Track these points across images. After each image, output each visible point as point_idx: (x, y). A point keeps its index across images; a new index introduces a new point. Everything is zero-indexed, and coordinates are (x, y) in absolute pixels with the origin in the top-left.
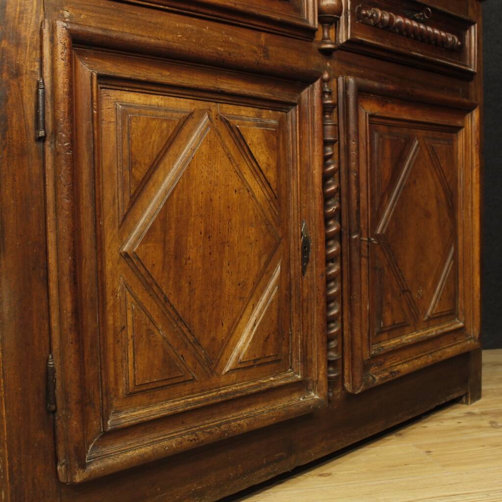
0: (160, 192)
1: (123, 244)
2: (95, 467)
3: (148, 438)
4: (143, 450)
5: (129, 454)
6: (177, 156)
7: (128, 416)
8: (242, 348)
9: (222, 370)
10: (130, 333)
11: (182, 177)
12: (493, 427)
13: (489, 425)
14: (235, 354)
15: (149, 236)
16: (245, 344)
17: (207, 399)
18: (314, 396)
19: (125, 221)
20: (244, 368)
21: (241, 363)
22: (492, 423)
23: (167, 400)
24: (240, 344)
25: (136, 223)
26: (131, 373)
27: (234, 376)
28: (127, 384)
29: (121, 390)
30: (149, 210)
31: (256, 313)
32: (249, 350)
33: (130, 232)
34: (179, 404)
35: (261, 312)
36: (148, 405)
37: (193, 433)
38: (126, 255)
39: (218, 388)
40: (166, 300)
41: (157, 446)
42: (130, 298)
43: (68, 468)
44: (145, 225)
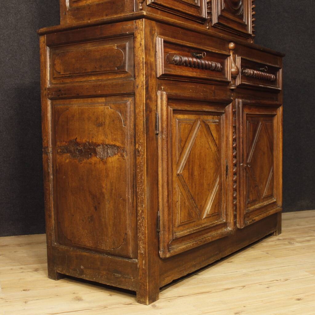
0: (187, 151)
1: (178, 171)
2: (172, 252)
6: (191, 137)
9: (202, 217)
10: (179, 203)
13: (288, 243)
14: (206, 211)
17: (199, 229)
18: (229, 229)
19: (178, 162)
20: (209, 217)
21: (208, 215)
23: (188, 229)
26: (179, 218)
27: (206, 220)
28: (178, 222)
29: (176, 224)
30: (184, 158)
35: (214, 195)
36: (183, 230)
38: (179, 175)
39: (201, 224)
40: (189, 191)
42: (179, 190)
43: (164, 252)
44: (184, 163)
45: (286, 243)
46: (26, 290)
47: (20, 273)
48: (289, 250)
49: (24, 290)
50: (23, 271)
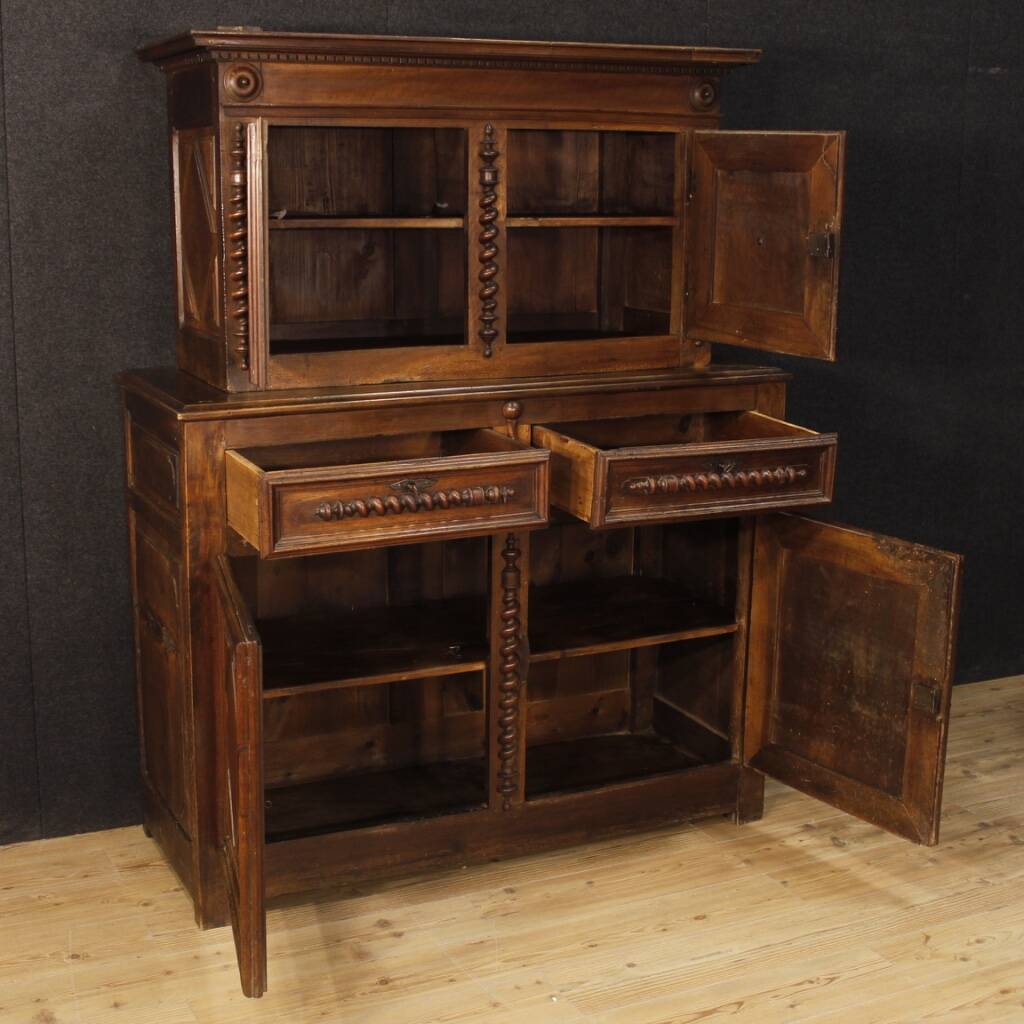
12: (836, 845)
13: (831, 842)
22: (833, 839)
45: (827, 840)
50: (225, 963)
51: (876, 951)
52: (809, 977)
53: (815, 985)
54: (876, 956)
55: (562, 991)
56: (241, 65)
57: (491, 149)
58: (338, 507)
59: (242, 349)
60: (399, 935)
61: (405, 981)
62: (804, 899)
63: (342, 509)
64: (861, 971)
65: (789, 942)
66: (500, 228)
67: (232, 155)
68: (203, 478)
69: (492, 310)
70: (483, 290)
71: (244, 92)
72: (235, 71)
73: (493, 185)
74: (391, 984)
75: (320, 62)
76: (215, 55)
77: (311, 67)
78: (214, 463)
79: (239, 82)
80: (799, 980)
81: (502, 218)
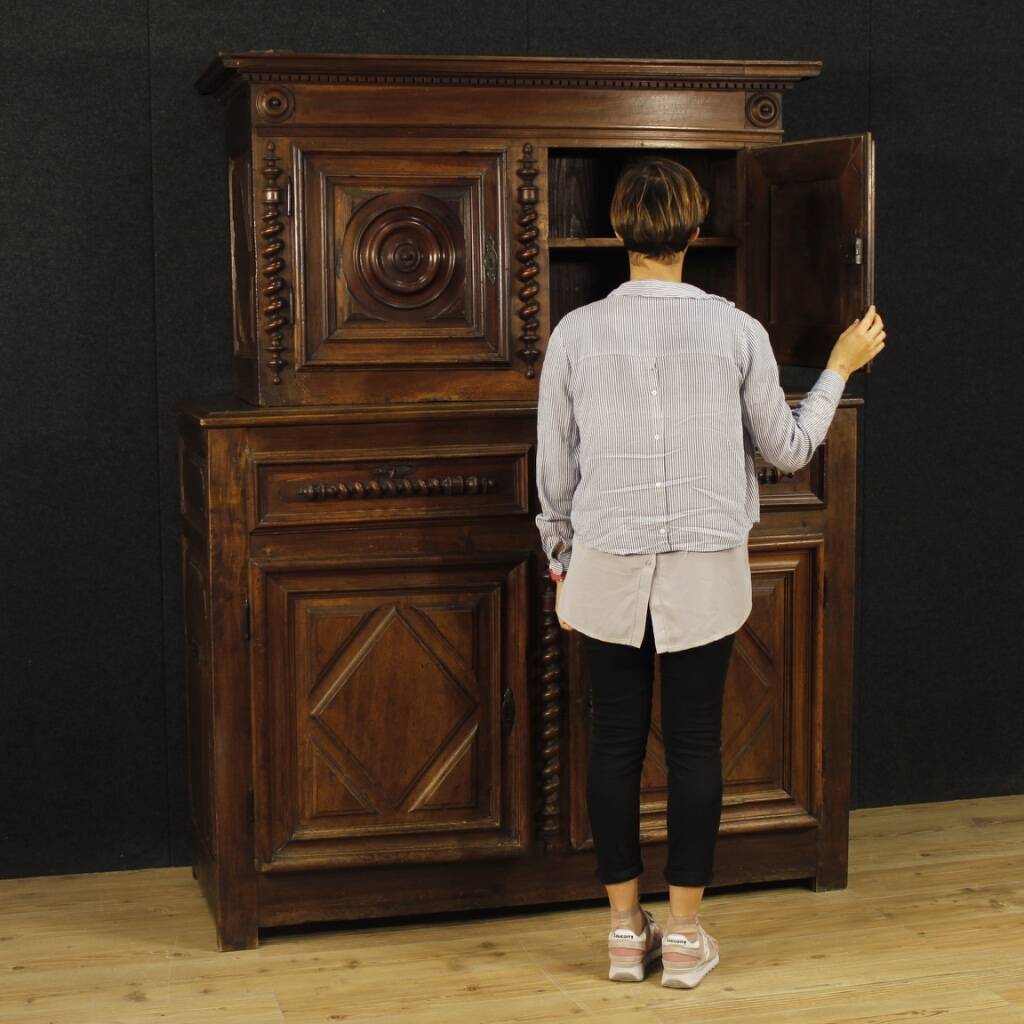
0: (346, 670)
1: (312, 709)
2: (277, 864)
3: (329, 851)
4: (321, 860)
5: (309, 860)
6: (363, 642)
7: (310, 833)
8: (429, 793)
9: (408, 809)
10: (315, 773)
11: (366, 658)
12: (993, 906)
13: (988, 904)
14: (421, 798)
15: (332, 704)
16: (432, 790)
17: (387, 831)
18: (517, 844)
19: (314, 692)
20: (431, 810)
21: (426, 805)
22: (992, 901)
23: (349, 826)
24: (427, 790)
25: (323, 693)
26: (315, 803)
27: (421, 815)
28: (312, 809)
29: (307, 814)
30: (335, 685)
31: (447, 765)
32: (435, 795)
33: (318, 701)
34: (359, 831)
35: (451, 765)
36: (332, 827)
37: (370, 854)
38: (313, 717)
39: (403, 822)
40: (349, 751)
41: (333, 859)
42: (315, 749)
43: (260, 862)
44: (330, 695)
45: (985, 902)
46: (338, 1017)
47: (315, 971)
48: (979, 928)
49: (333, 1017)
50: (321, 967)
51: (997, 993)
52: (917, 1009)
53: (919, 1015)
54: (996, 997)
55: (649, 1005)
56: (272, 86)
57: (530, 168)
58: (320, 489)
59: (274, 362)
60: (500, 955)
61: (493, 989)
62: (937, 948)
63: (323, 490)
64: (974, 1008)
65: (906, 981)
66: (541, 246)
67: (265, 174)
68: (227, 484)
69: (534, 329)
70: (524, 309)
71: (275, 112)
72: (267, 93)
73: (533, 203)
74: (478, 991)
75: (352, 83)
76: (246, 76)
77: (344, 88)
78: (237, 469)
79: (270, 103)
80: (903, 1011)
81: (545, 237)
